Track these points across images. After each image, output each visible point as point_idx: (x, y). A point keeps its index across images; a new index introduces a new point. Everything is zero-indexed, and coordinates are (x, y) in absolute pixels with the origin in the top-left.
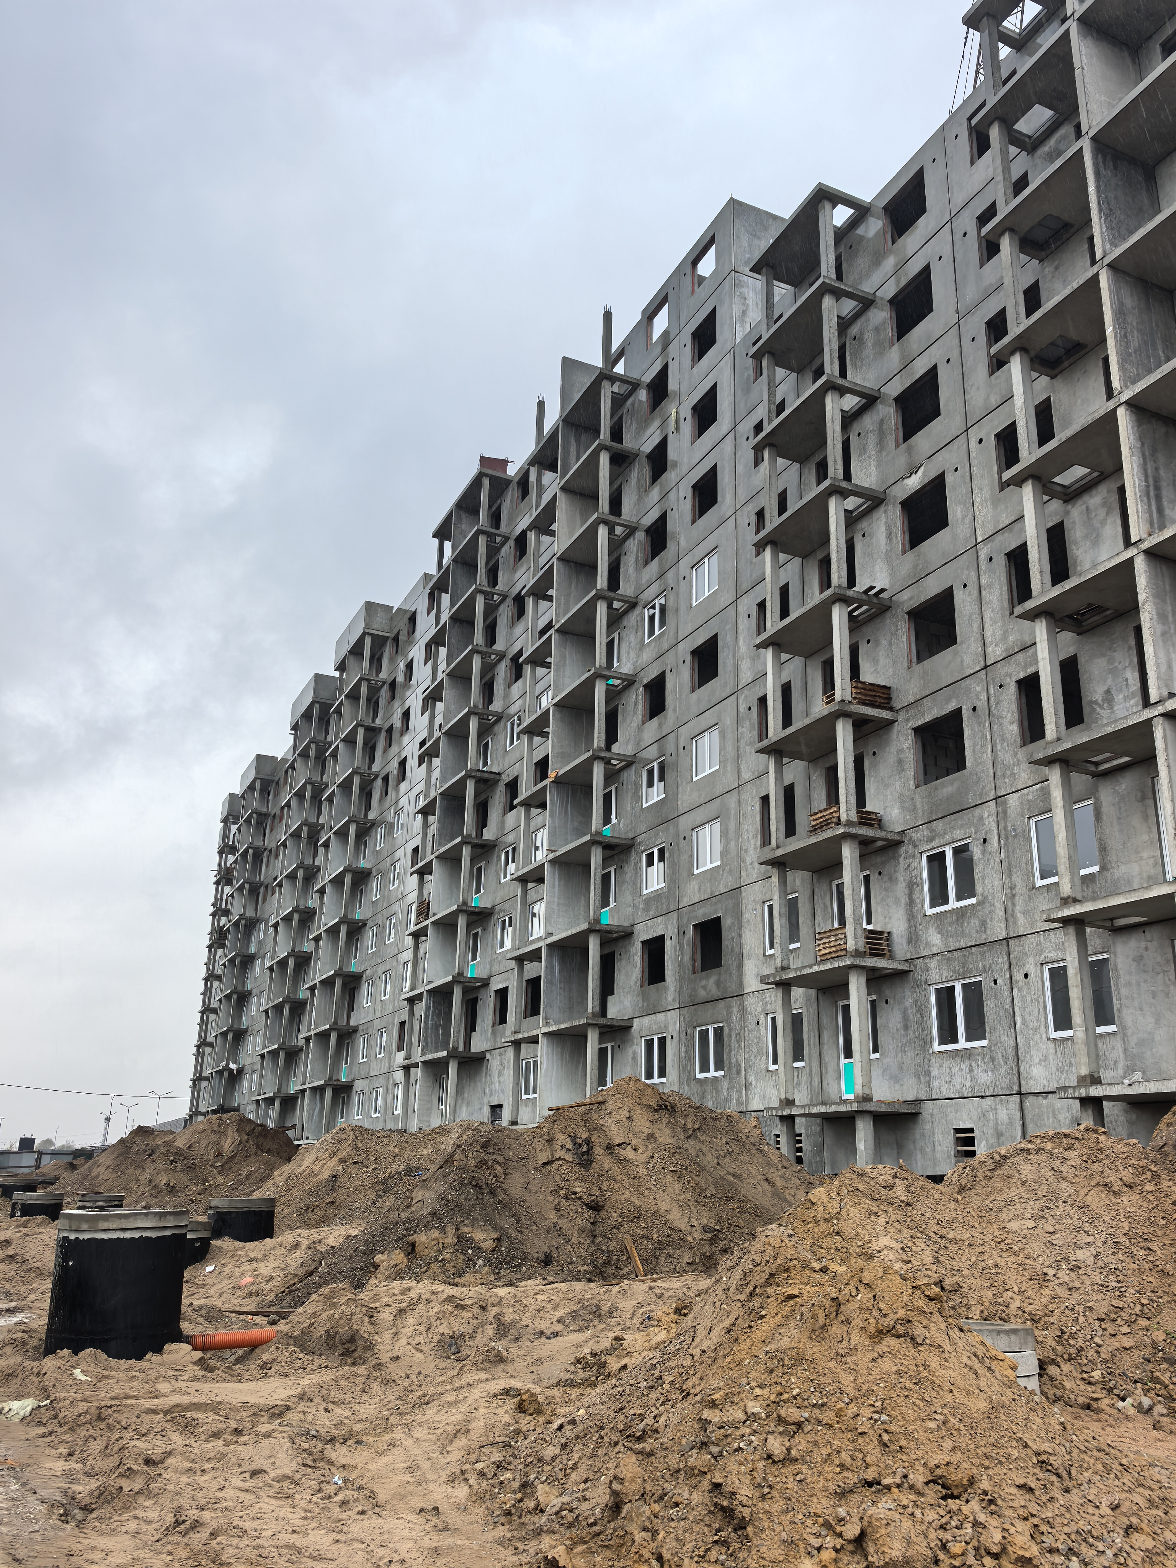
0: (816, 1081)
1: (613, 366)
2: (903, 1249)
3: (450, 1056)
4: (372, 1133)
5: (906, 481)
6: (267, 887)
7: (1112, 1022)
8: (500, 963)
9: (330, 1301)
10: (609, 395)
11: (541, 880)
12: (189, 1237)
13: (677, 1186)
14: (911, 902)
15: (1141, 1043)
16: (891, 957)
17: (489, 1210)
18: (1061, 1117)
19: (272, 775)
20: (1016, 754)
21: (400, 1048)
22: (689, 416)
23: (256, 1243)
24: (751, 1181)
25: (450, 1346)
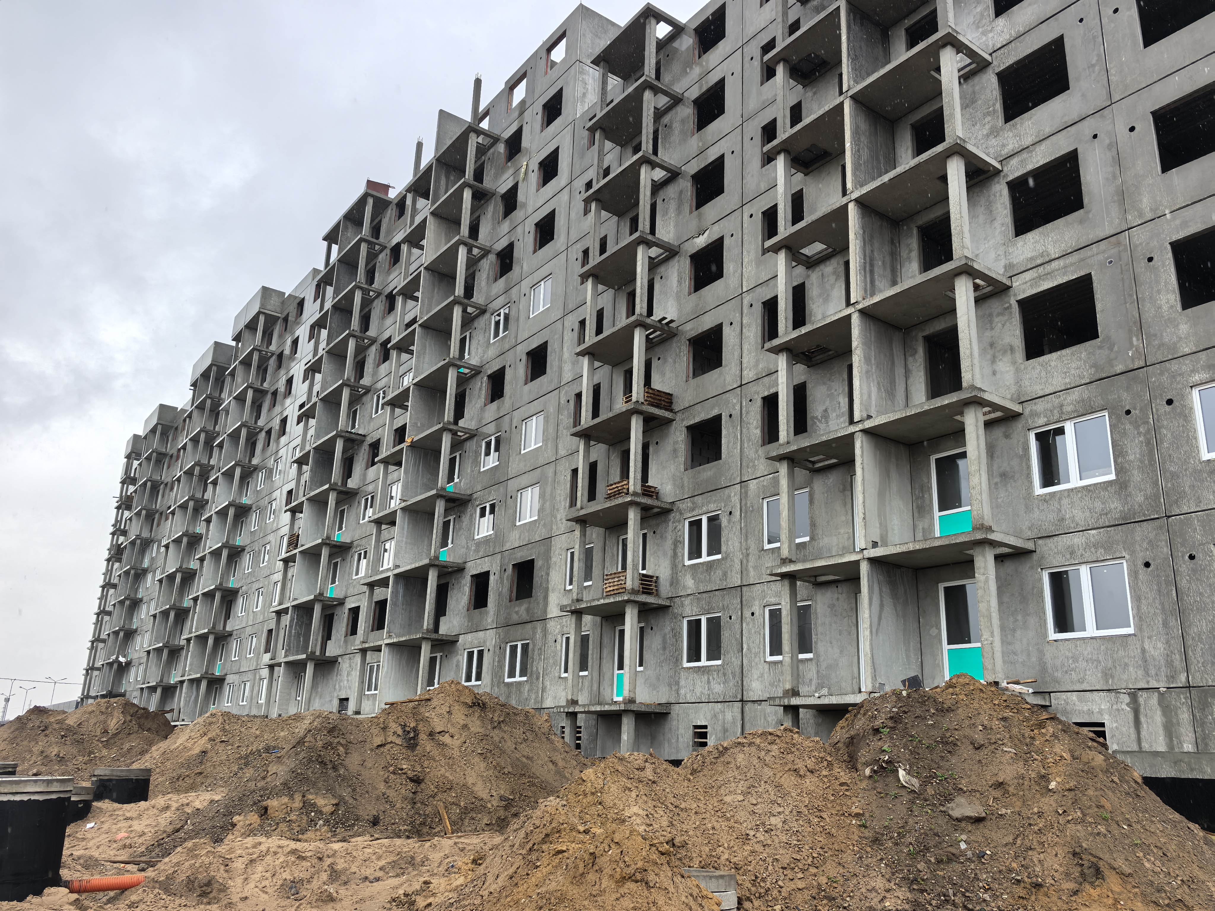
0: (595, 686)
1: (480, 122)
2: (647, 815)
3: (309, 658)
4: (238, 718)
5: (695, 240)
6: (161, 514)
7: (810, 651)
8: (354, 587)
9: (192, 853)
10: (475, 144)
11: (393, 523)
12: (72, 799)
13: (483, 765)
14: (675, 555)
15: (829, 667)
16: (658, 595)
17: (331, 781)
18: (770, 719)
19: (172, 422)
20: (757, 451)
21: (267, 651)
22: (536, 169)
23: (132, 805)
24: (540, 762)
25: (291, 888)
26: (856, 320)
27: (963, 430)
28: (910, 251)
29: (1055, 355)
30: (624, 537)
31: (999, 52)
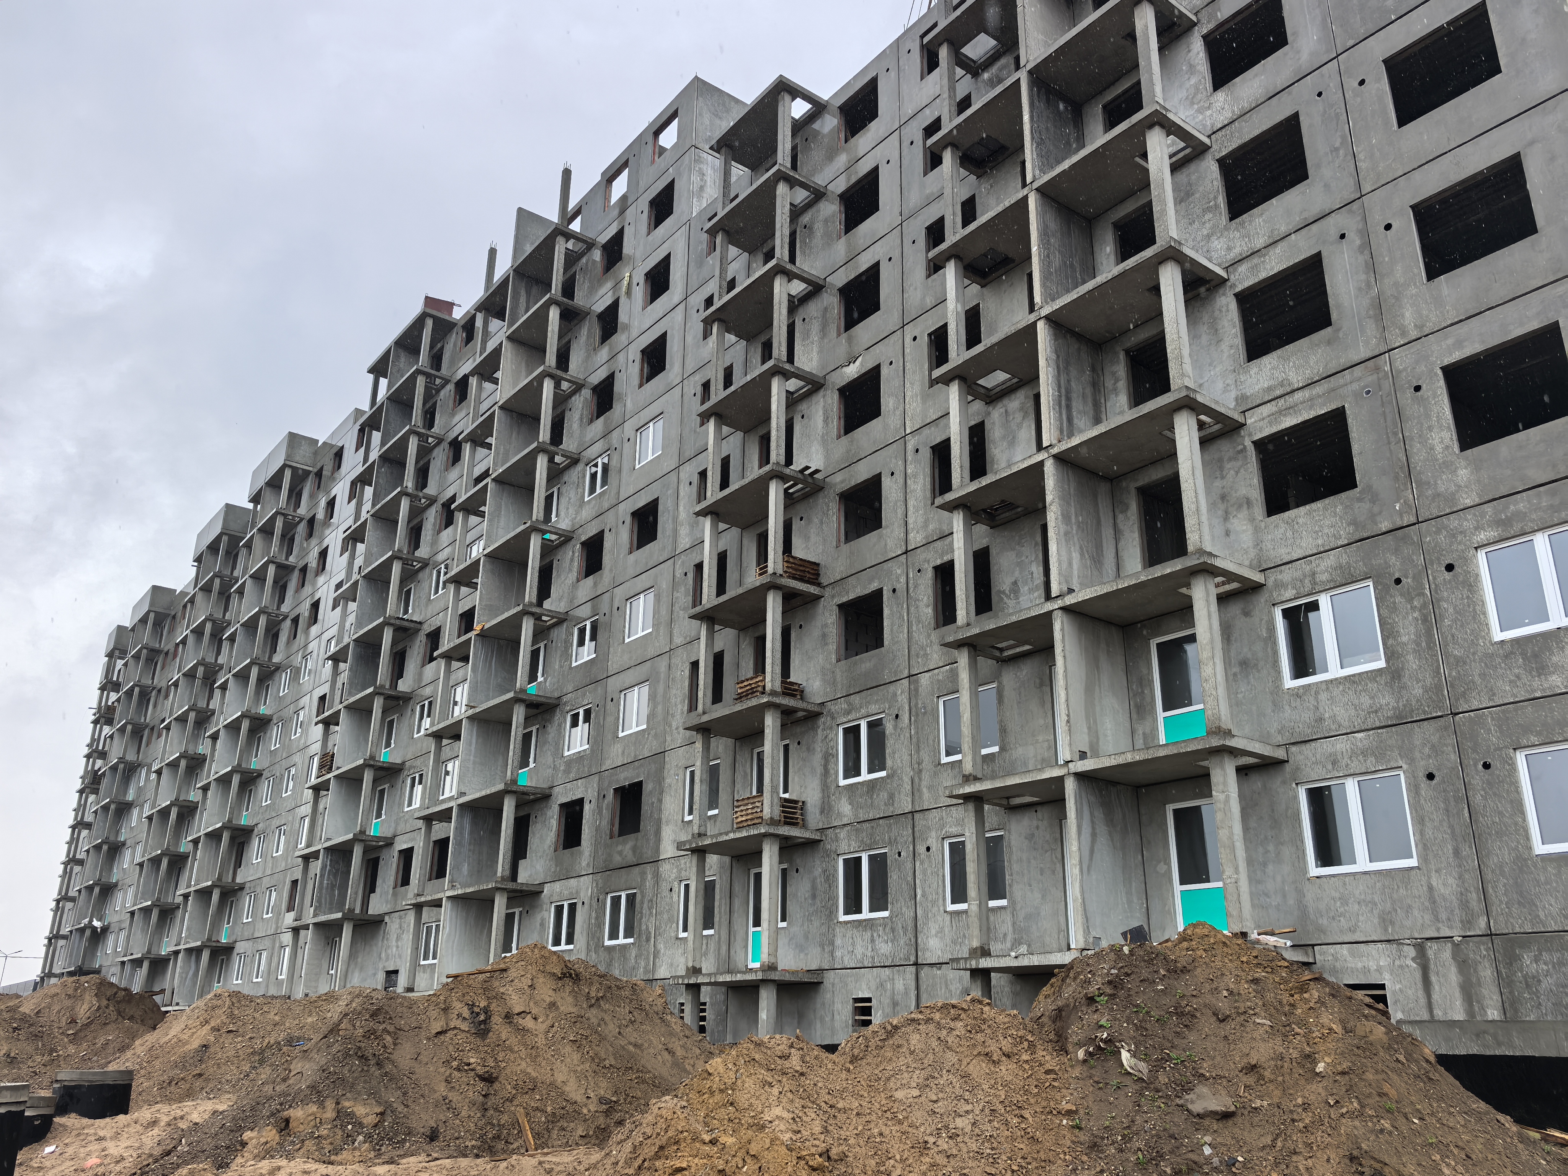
0: (724, 948)
1: (569, 223)
2: (793, 1119)
3: (345, 918)
4: (251, 999)
5: (845, 369)
6: (152, 729)
7: (1003, 897)
8: (406, 821)
10: (563, 251)
11: (457, 737)
12: (26, 1114)
13: (576, 1057)
14: (826, 772)
15: (1028, 917)
16: (804, 826)
17: (374, 1083)
18: (953, 988)
19: (169, 608)
20: (929, 636)
21: (290, 909)
22: (642, 282)
23: (108, 1120)
24: (652, 1051)
26: (1049, 468)
27: (1191, 607)
28: (1117, 380)
29: (1302, 510)
30: (760, 750)
31: (1220, 133)
